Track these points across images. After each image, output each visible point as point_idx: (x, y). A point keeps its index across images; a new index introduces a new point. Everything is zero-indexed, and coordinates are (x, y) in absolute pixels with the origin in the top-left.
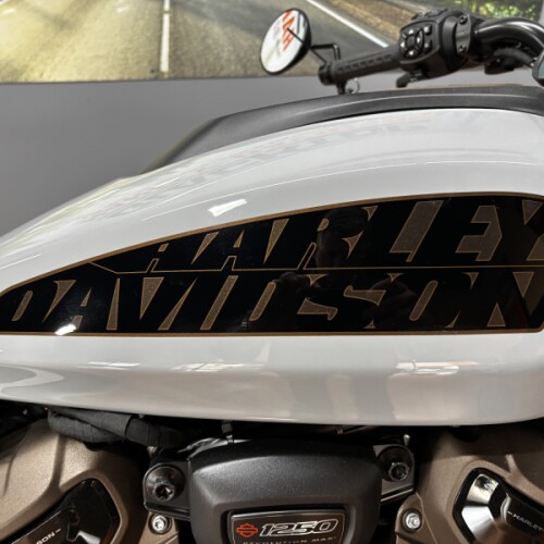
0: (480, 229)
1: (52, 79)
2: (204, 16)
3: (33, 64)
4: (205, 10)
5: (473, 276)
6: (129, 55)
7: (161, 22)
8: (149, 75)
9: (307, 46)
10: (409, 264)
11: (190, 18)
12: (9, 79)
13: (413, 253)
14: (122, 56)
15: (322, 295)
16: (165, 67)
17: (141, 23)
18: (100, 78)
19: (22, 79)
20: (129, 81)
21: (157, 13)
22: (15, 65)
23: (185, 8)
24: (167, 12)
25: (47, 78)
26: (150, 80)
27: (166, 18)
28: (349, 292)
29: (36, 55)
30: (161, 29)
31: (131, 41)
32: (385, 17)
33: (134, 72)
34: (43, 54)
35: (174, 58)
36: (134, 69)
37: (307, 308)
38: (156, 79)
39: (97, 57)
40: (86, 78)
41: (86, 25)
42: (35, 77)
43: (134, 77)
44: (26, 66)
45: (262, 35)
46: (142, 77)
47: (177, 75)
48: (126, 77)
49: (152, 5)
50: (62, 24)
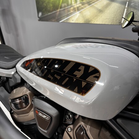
0: (80, 70)
1: (96, 23)
2: (136, 9)
3: (93, 20)
4: (137, 8)
5: (75, 80)
6: (114, 19)
7: (124, 10)
8: (118, 24)
10: (65, 73)
12: (88, 23)
13: (67, 71)
14: (112, 19)
16: (122, 22)
17: (119, 11)
18: (106, 23)
19: (90, 23)
20: (113, 25)
21: (124, 8)
22: (89, 20)
24: (126, 8)
25: (95, 23)
26: (118, 25)
27: (126, 9)
28: (56, 76)
29: (94, 18)
30: (124, 12)
31: (115, 15)
33: (115, 23)
34: (95, 18)
36: (115, 22)
38: (120, 25)
39: (107, 19)
40: (103, 23)
41: (106, 11)
42: (93, 22)
43: (114, 24)
44: (91, 20)
46: (116, 24)
48: (112, 24)
49: (123, 6)
50: (101, 11)
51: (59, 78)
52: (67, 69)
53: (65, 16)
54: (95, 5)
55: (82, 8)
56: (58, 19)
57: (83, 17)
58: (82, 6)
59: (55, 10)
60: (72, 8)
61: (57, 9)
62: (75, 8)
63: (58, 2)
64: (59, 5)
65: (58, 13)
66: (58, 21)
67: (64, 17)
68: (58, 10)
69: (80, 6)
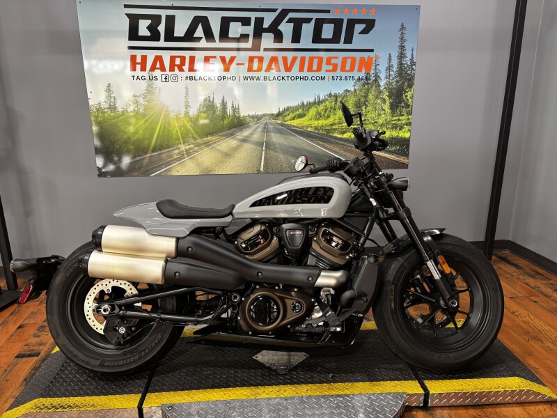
2: (277, 152)
3: (216, 168)
4: (277, 150)
6: (249, 165)
8: (256, 172)
9: (306, 165)
11: (272, 152)
14: (247, 165)
15: (299, 199)
16: (262, 169)
17: (254, 154)
21: (260, 151)
22: (210, 169)
23: (270, 149)
25: (220, 173)
27: (263, 152)
29: (217, 165)
31: (250, 160)
32: (345, 150)
34: (220, 165)
35: (265, 166)
36: (251, 170)
37: (298, 201)
38: (259, 173)
39: (238, 166)
40: (234, 173)
41: (235, 155)
42: (216, 173)
44: (213, 169)
45: (298, 158)
46: (253, 173)
47: (266, 172)
49: (259, 148)
50: (227, 155)
51: (306, 199)
52: (311, 192)
53: (161, 165)
54: (218, 147)
55: (196, 151)
56: (148, 171)
57: (199, 165)
58: (196, 148)
59: (140, 156)
60: (176, 151)
61: (146, 153)
62: (183, 152)
63: (146, 141)
64: (149, 146)
65: (146, 160)
66: (148, 175)
67: (159, 167)
68: (148, 155)
69: (191, 149)
